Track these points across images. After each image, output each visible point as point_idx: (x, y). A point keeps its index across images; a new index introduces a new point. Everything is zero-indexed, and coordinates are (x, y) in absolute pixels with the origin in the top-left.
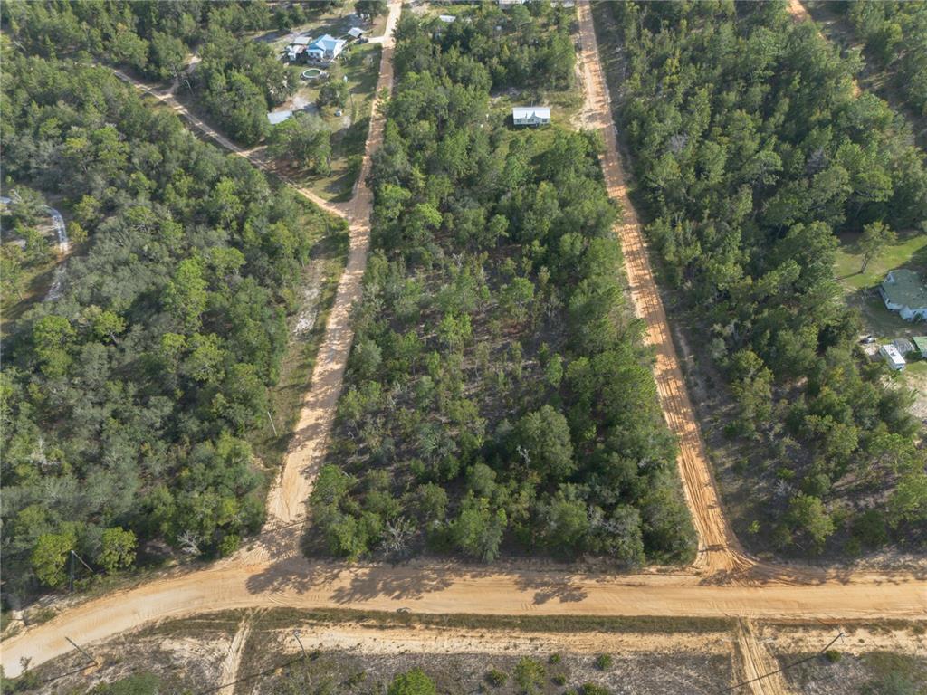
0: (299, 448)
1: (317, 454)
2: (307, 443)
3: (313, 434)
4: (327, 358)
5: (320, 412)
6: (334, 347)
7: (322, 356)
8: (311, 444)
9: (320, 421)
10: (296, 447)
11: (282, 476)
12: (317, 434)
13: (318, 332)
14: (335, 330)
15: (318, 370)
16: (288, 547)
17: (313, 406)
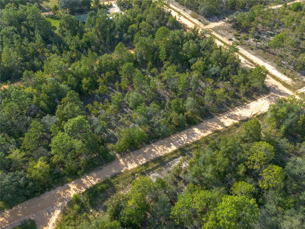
0: (242, 116)
1: (238, 109)
2: (238, 115)
3: (233, 116)
4: (194, 136)
5: (222, 120)
6: (186, 138)
7: (195, 139)
8: (237, 113)
9: (226, 117)
10: (243, 117)
11: (257, 113)
12: (232, 115)
13: (183, 151)
14: (174, 145)
15: (204, 135)
16: (273, 96)
17: (222, 124)
